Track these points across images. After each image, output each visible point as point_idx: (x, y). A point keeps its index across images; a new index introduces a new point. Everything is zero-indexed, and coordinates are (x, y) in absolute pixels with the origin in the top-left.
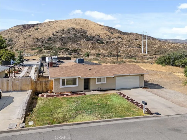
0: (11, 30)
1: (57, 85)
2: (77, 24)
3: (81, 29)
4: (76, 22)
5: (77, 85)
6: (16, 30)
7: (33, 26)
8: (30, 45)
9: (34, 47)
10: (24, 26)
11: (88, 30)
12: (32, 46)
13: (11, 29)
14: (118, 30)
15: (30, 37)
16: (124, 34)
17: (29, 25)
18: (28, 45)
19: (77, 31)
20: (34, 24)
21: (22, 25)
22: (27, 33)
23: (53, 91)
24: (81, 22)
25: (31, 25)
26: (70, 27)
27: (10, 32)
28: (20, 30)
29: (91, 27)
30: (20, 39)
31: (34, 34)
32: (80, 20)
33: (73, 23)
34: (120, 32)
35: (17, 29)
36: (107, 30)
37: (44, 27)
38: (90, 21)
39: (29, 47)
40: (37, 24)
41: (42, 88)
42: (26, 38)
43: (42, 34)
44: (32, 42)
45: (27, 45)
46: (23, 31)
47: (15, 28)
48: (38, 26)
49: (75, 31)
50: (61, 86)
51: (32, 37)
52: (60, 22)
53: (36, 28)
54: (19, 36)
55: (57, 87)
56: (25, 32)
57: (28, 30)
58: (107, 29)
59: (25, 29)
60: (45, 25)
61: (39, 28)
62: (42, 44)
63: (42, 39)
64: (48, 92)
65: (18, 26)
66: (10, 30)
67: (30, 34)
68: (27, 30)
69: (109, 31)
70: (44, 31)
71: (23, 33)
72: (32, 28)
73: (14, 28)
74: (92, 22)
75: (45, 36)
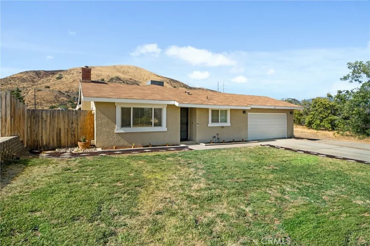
0: (14, 78)
1: (108, 123)
2: (123, 73)
3: (131, 79)
4: (122, 69)
5: (164, 128)
6: (24, 79)
7: (53, 73)
8: (47, 101)
9: (54, 105)
10: (38, 73)
11: (140, 81)
12: (51, 102)
13: (15, 76)
14: (183, 84)
15: (48, 89)
16: (191, 88)
17: (45, 71)
18: (44, 100)
19: (125, 81)
20: (55, 71)
21: (35, 71)
22: (42, 83)
23: (94, 142)
24: (130, 71)
25: (49, 71)
26: (114, 76)
27: (12, 81)
28: (30, 79)
29: (145, 78)
30: (30, 92)
31: (55, 84)
32: (129, 67)
33: (118, 71)
34: (186, 86)
35: (25, 76)
36: (168, 83)
37: (71, 75)
38: (142, 69)
39: (45, 105)
40: (61, 71)
41: (55, 134)
42: (40, 90)
43: (69, 86)
44: (50, 97)
45: (42, 102)
46: (35, 80)
47: (21, 75)
48: (62, 73)
49: (121, 82)
50: (118, 129)
51: (51, 89)
52: (97, 68)
53: (57, 76)
54: (29, 87)
55: (108, 130)
56: (39, 82)
57: (44, 79)
58: (168, 81)
59: (39, 77)
60: (73, 72)
61: (63, 76)
62: (68, 100)
63: (67, 92)
64: (76, 146)
65: (27, 72)
66: (12, 78)
67: (48, 84)
68: (42, 80)
69: (171, 85)
70: (72, 80)
71: (36, 83)
72: (52, 75)
73: (19, 75)
74: (146, 71)
75: (74, 89)
